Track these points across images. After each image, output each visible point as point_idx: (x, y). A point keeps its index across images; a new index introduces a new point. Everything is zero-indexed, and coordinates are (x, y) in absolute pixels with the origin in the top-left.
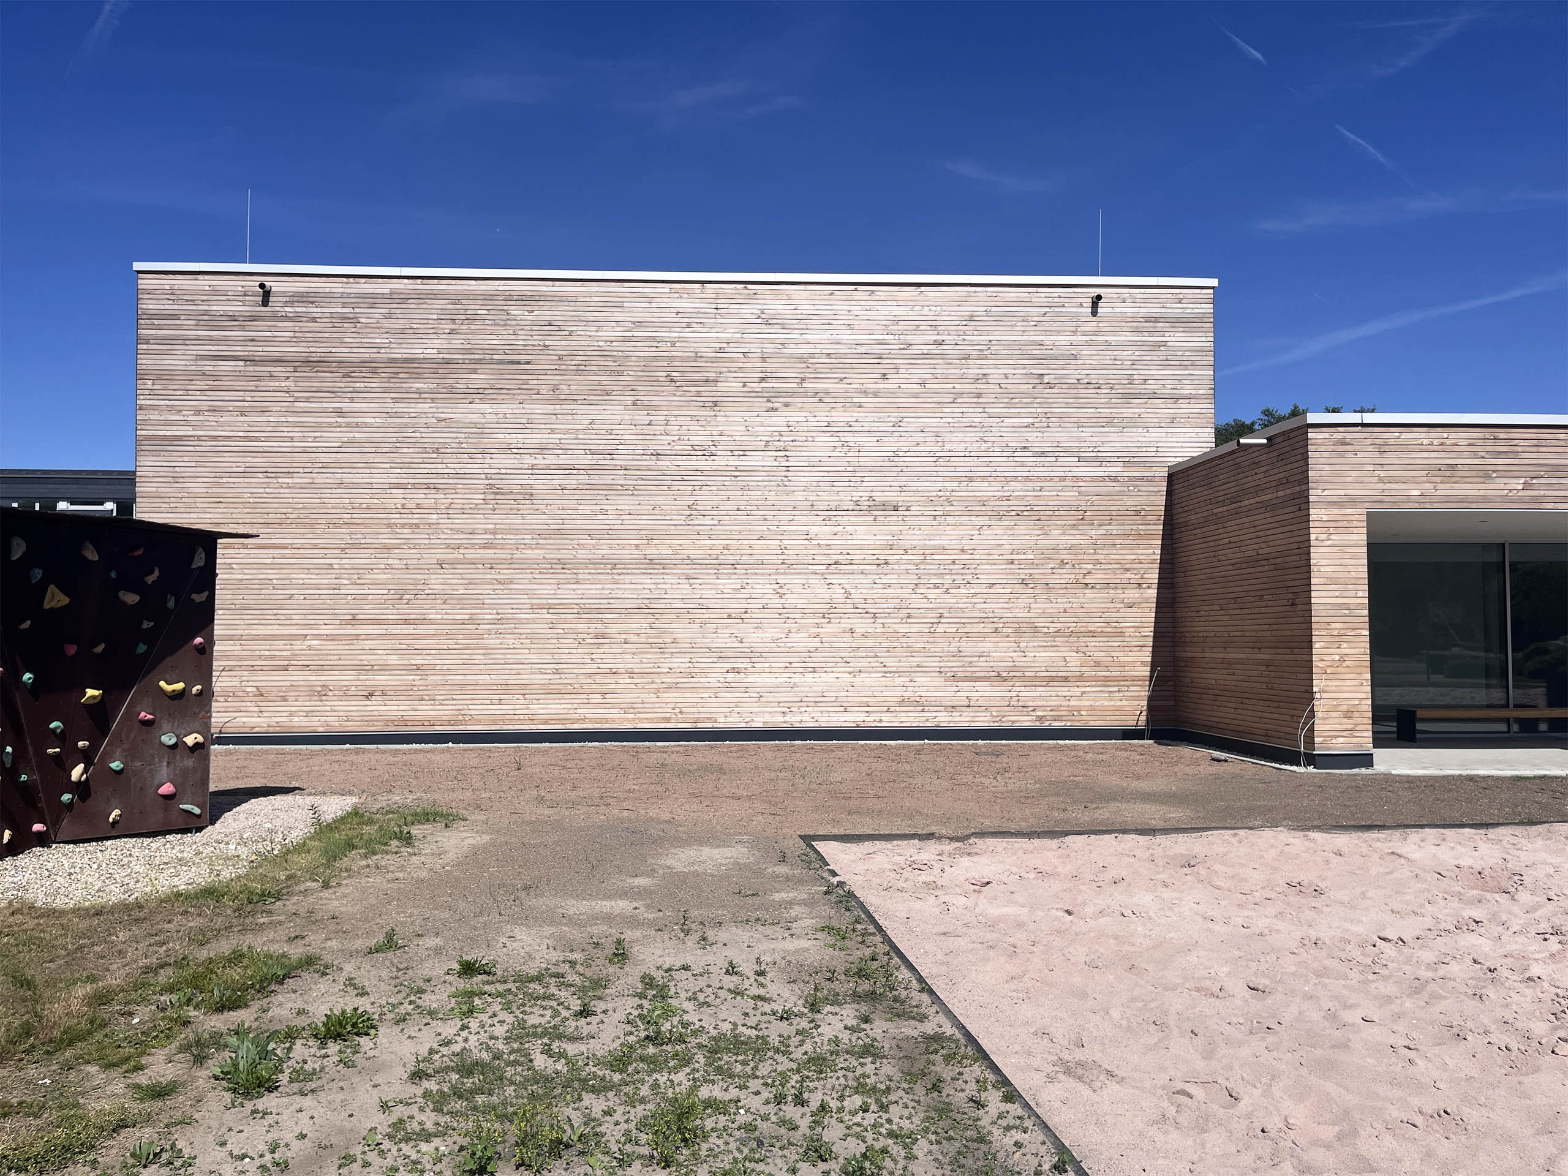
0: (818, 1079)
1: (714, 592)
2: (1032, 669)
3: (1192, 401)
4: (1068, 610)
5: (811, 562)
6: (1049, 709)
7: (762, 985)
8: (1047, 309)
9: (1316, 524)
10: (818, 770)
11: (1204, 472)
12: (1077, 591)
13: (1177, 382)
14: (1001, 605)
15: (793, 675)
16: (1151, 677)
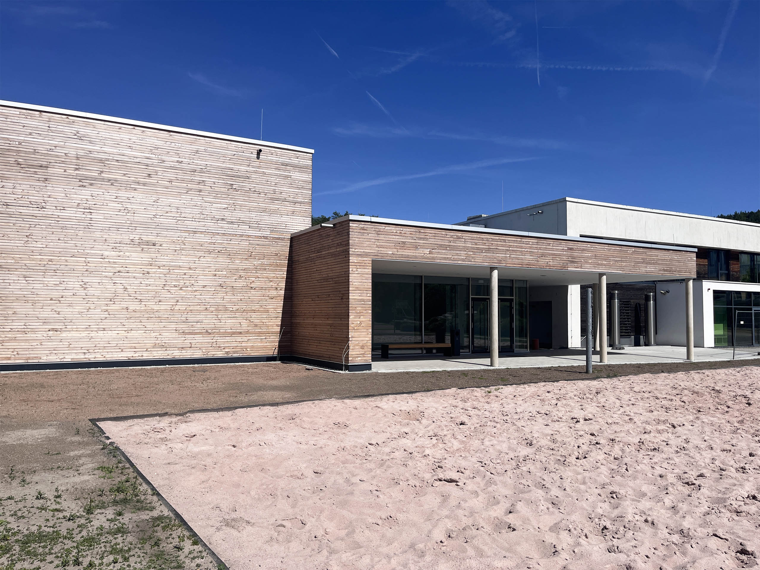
0: (89, 550)
1: (42, 285)
2: (224, 328)
3: (302, 204)
4: (242, 300)
5: (104, 270)
6: (232, 348)
7: (59, 503)
8: (235, 153)
9: (352, 264)
10: (103, 383)
11: (306, 238)
12: (247, 290)
13: (295, 195)
14: (209, 297)
15: (91, 332)
16: (281, 332)
